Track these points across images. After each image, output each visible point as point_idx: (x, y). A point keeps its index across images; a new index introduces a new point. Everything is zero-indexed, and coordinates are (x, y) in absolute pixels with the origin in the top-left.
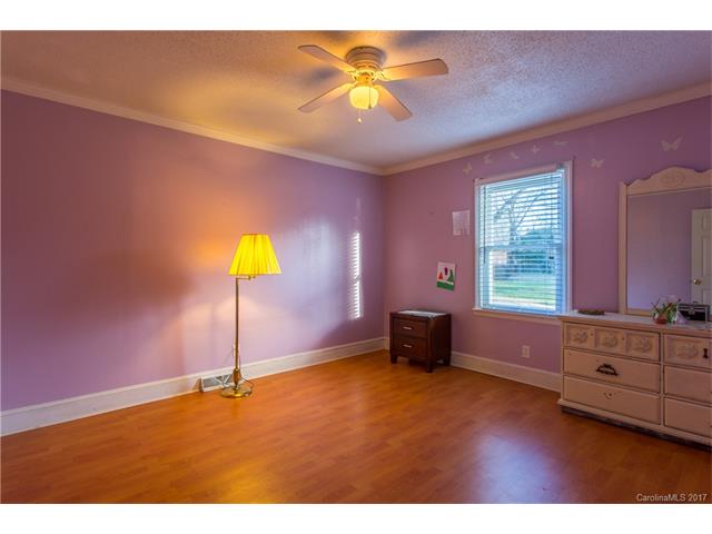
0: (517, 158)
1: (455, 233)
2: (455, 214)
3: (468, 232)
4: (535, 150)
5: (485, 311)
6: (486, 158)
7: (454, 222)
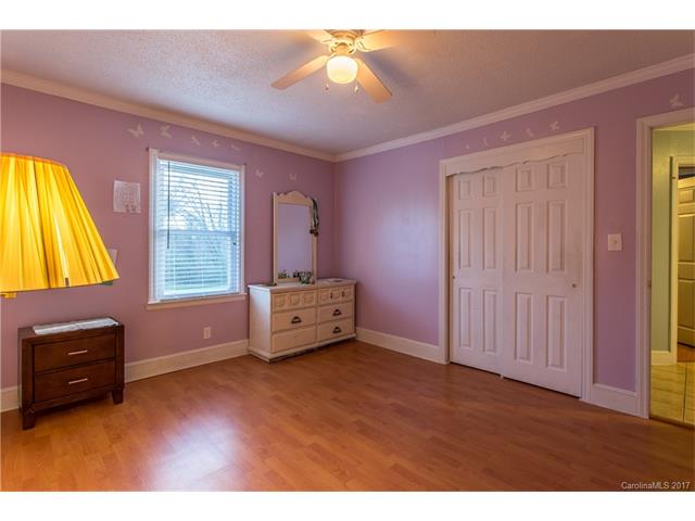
0: (198, 144)
1: (116, 209)
2: (116, 182)
3: (139, 211)
4: (215, 144)
5: (163, 302)
6: (163, 128)
7: (115, 194)
